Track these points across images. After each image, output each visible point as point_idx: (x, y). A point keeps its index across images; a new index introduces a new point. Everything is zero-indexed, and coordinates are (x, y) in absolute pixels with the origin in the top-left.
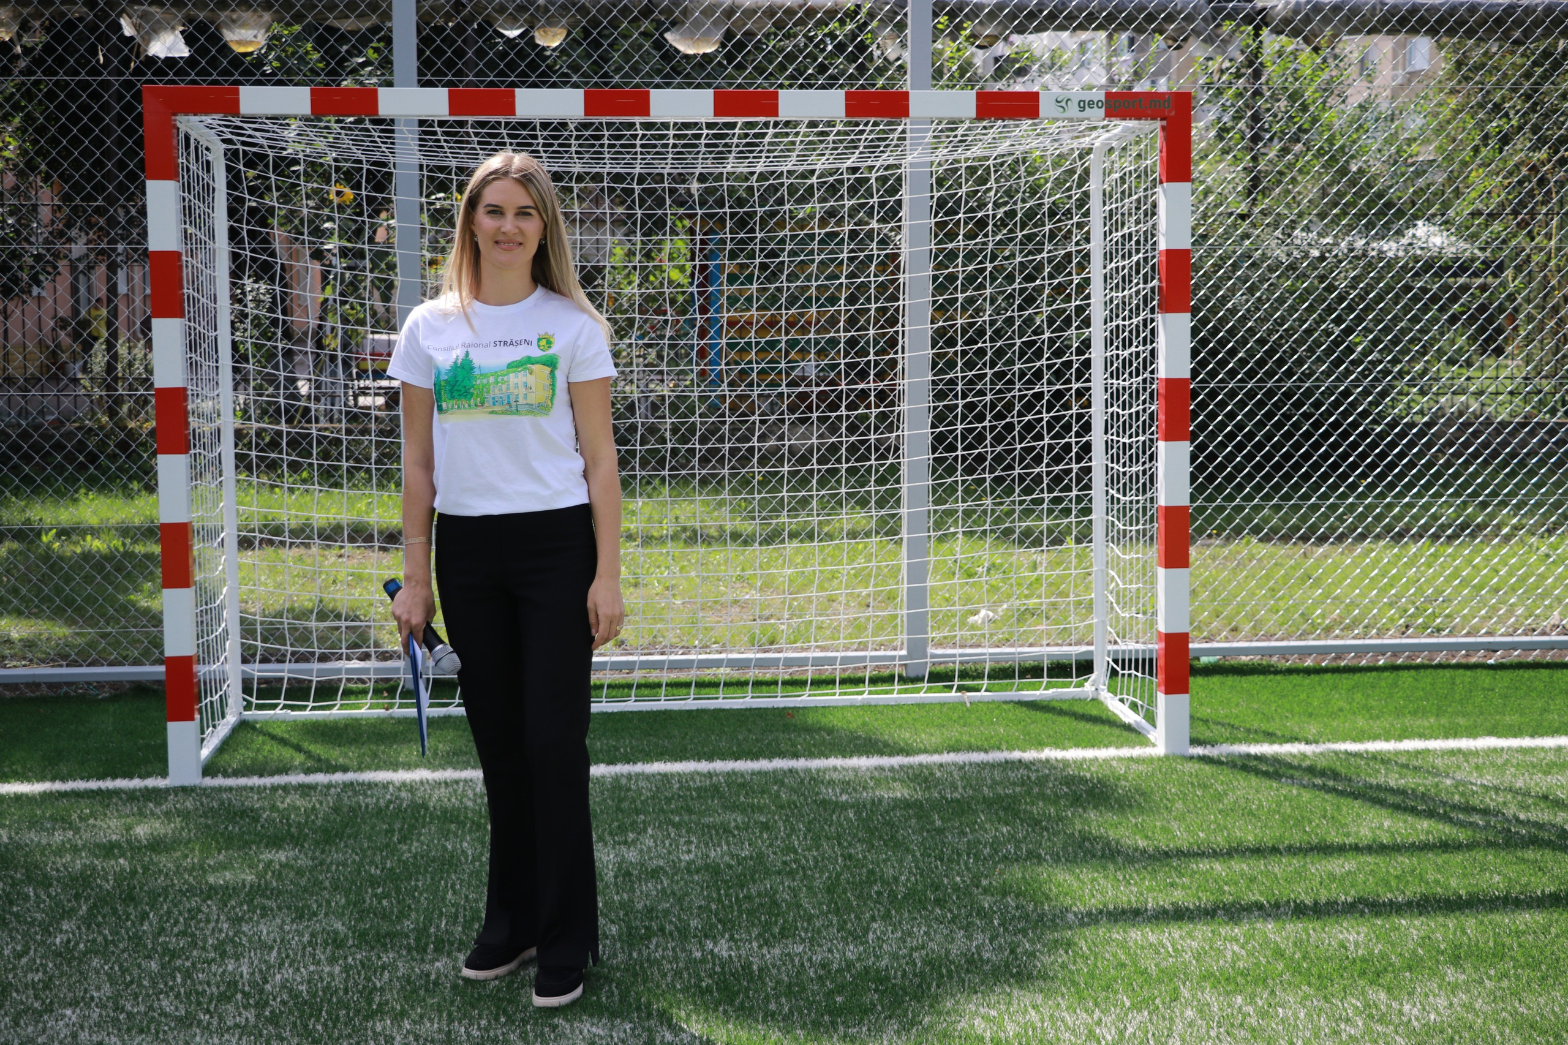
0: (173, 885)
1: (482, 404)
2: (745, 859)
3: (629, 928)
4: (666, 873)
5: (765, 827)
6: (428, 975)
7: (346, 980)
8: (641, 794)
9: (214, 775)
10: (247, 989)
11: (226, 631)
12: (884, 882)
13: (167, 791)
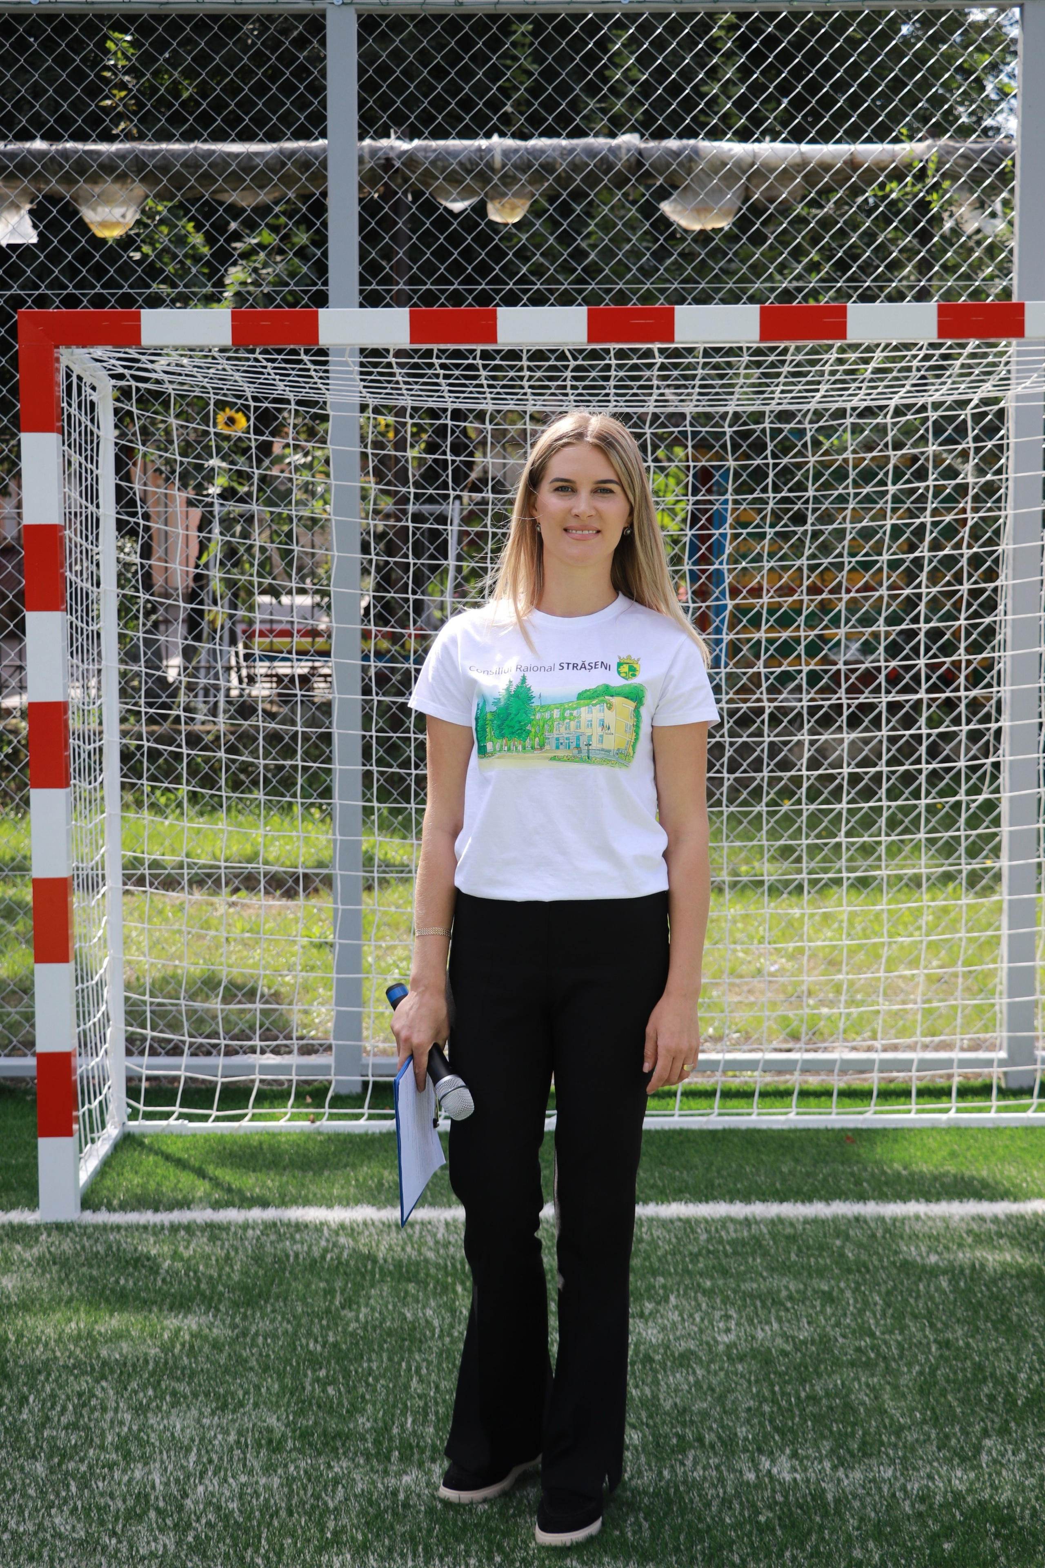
0: (56, 1358)
1: (542, 747)
2: (804, 1342)
3: (656, 1437)
4: (700, 1361)
5: (828, 1298)
6: (395, 1493)
7: (290, 1496)
8: (657, 1247)
9: (96, 1209)
10: (161, 1504)
11: (107, 1017)
12: (997, 1382)
13: (38, 1227)
